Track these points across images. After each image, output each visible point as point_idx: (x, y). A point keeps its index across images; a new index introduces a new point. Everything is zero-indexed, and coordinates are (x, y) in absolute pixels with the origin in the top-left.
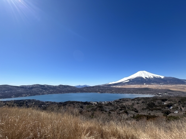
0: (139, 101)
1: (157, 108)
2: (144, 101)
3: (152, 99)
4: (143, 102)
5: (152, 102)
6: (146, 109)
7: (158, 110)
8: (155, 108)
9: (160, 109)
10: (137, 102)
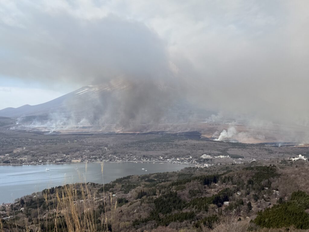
0: (126, 192)
1: (184, 211)
2: (146, 190)
3: (175, 179)
4: (141, 195)
5: (174, 189)
6: (146, 221)
7: (186, 219)
8: (176, 212)
9: (191, 216)
10: (121, 195)
